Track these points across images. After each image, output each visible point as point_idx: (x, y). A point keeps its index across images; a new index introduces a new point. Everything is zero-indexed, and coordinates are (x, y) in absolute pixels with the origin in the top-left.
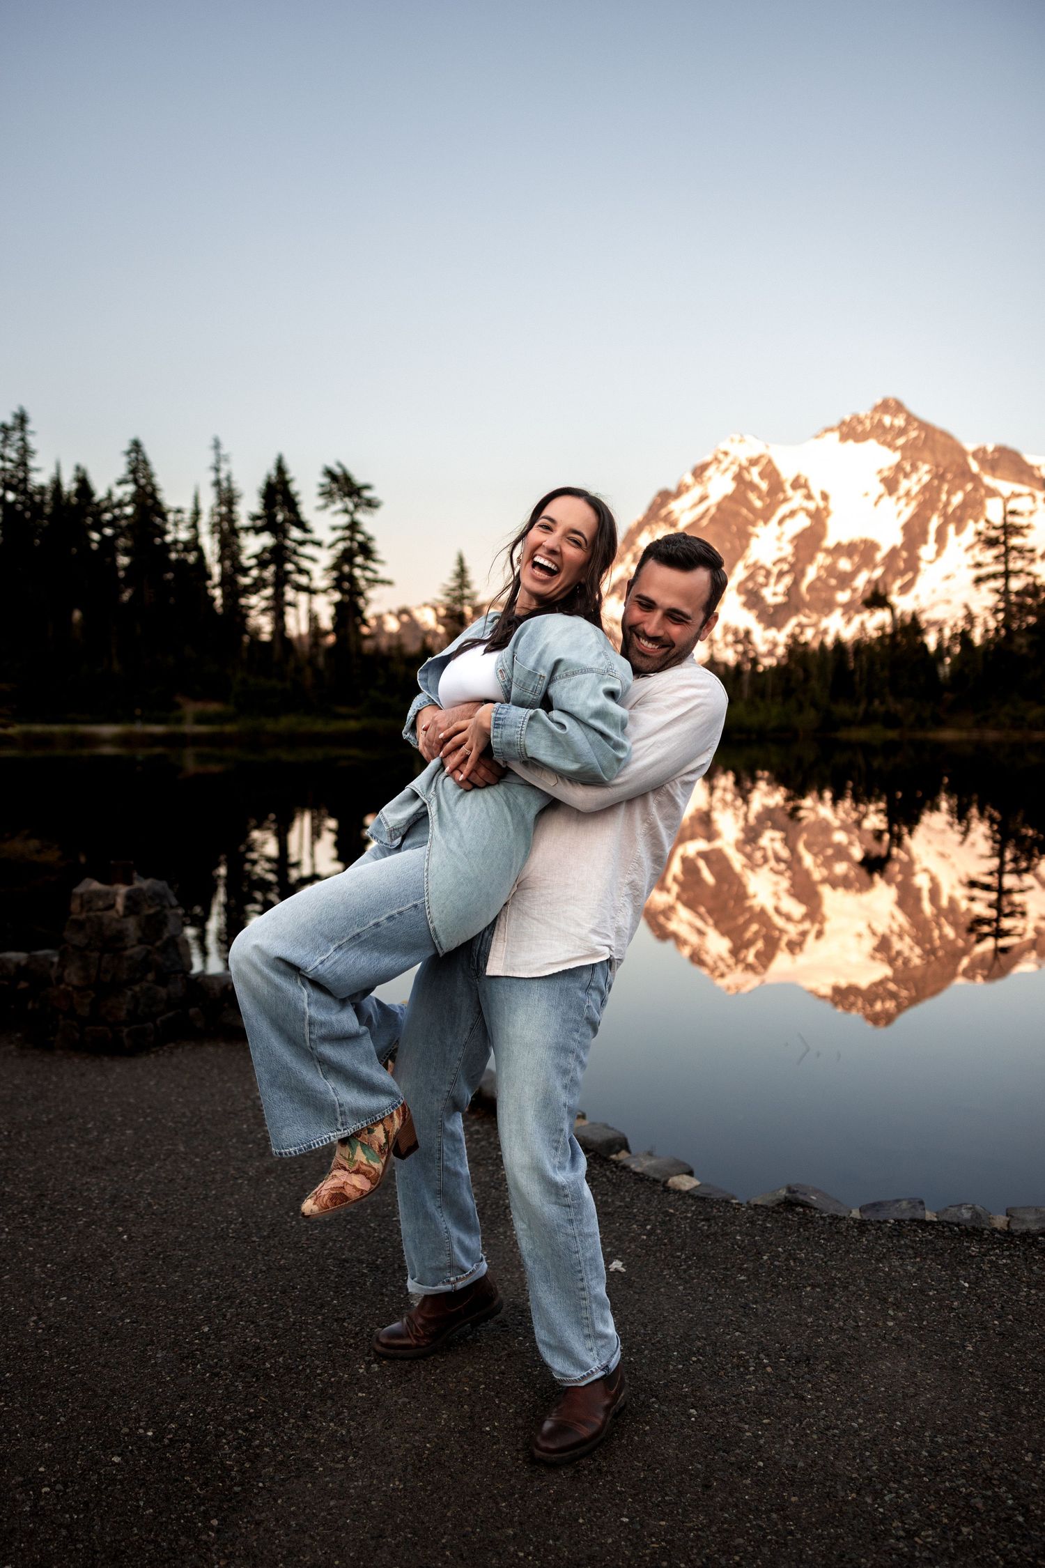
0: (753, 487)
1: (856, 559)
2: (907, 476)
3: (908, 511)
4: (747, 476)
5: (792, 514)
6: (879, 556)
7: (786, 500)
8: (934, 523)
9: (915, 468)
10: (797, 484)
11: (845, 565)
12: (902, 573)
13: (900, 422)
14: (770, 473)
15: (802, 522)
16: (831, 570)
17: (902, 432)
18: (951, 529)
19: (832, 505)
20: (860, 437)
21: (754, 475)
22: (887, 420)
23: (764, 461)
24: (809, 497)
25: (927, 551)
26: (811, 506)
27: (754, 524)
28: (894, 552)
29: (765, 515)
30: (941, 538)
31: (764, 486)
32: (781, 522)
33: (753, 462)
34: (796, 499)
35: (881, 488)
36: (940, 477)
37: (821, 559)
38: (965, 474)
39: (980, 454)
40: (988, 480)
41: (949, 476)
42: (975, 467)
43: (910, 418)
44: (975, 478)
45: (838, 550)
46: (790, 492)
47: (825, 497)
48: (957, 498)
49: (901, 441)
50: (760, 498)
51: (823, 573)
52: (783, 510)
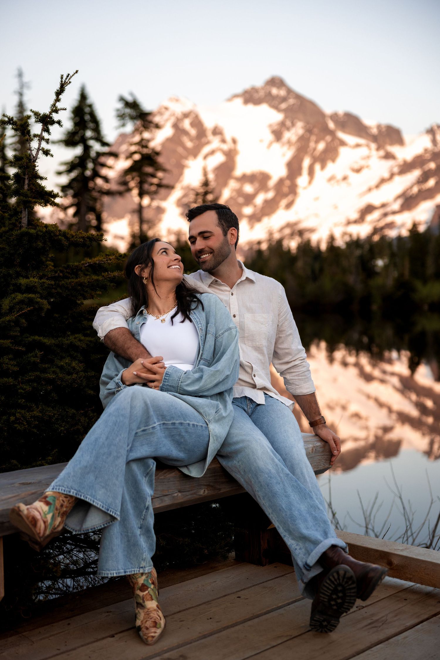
0: (185, 133)
1: (257, 185)
2: (288, 129)
3: (289, 153)
4: (180, 125)
5: (212, 152)
6: (272, 183)
7: (208, 143)
8: (306, 162)
9: (293, 125)
10: (217, 132)
11: (248, 189)
12: (285, 195)
13: (283, 93)
14: (197, 123)
15: (219, 159)
16: (239, 192)
17: (284, 99)
18: (317, 167)
19: (240, 147)
20: (257, 102)
21: (186, 124)
22: (274, 91)
23: (193, 116)
24: (224, 141)
25: (302, 181)
26: (225, 147)
27: (186, 158)
28: (281, 182)
29: (194, 153)
30: (311, 172)
31: (193, 132)
32: (205, 157)
33: (186, 115)
34: (215, 143)
35: (271, 137)
36: (309, 131)
37: (233, 184)
38: (326, 131)
39: (334, 117)
40: (341, 135)
41: (316, 130)
42: (331, 125)
43: (289, 91)
44: (332, 133)
45: (245, 178)
46: (210, 137)
47: (234, 141)
48: (321, 146)
49: (283, 106)
50: (191, 140)
51: (234, 194)
52: (206, 150)
